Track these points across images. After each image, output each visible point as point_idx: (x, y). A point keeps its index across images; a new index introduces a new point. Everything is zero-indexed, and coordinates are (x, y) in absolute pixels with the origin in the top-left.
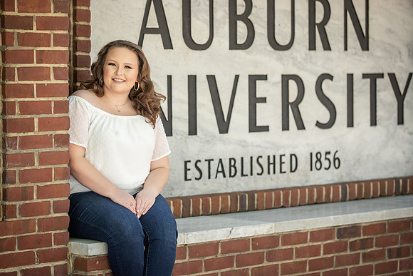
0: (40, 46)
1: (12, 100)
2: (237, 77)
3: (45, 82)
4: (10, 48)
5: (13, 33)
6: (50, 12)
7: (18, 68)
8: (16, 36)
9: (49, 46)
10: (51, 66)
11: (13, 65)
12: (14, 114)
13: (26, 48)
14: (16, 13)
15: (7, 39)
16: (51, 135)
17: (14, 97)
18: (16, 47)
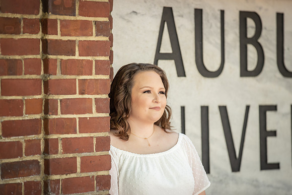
0: (82, 75)
1: (55, 136)
2: (248, 108)
3: (87, 116)
4: (53, 77)
5: (56, 60)
6: (92, 35)
7: (61, 100)
8: (58, 63)
9: (91, 74)
10: (93, 97)
11: (56, 97)
12: (57, 153)
13: (68, 77)
14: (58, 37)
15: (51, 67)
16: (93, 176)
17: (57, 133)
18: (59, 76)
